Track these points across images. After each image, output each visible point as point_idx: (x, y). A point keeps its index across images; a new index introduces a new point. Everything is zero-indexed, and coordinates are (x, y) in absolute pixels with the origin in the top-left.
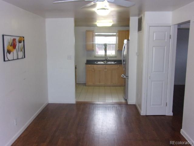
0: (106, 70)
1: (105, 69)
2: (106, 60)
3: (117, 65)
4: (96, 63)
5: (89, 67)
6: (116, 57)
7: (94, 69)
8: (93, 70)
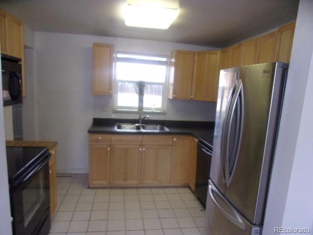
0: (144, 149)
1: (142, 146)
2: (142, 120)
3: (171, 137)
4: (116, 129)
5: (99, 141)
6: (163, 114)
7: (110, 146)
8: (109, 149)
